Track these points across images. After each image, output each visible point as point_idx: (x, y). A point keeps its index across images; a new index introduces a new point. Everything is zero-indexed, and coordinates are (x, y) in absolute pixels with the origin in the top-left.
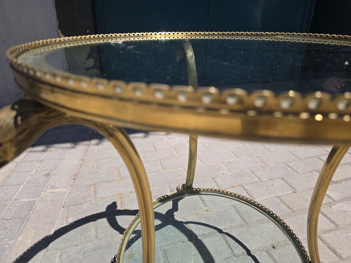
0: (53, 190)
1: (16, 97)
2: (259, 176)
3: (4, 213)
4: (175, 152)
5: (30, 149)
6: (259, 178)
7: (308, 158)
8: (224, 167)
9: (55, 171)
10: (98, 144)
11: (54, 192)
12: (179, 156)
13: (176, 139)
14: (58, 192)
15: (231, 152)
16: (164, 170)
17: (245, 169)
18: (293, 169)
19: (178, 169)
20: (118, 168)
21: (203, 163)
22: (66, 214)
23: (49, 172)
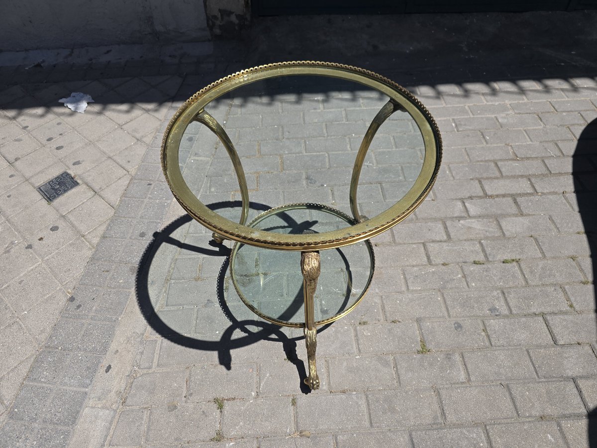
0: (197, 158)
1: (146, 21)
2: (406, 175)
3: (158, 176)
4: (325, 131)
5: (169, 104)
6: (405, 177)
7: (482, 161)
8: (374, 158)
9: (197, 136)
10: (242, 106)
11: (198, 160)
12: (328, 136)
13: (333, 110)
14: (201, 160)
15: (392, 138)
16: (306, 152)
17: (397, 163)
18: (452, 173)
19: (321, 153)
20: (259, 142)
21: (351, 150)
22: (208, 184)
23: (192, 135)
